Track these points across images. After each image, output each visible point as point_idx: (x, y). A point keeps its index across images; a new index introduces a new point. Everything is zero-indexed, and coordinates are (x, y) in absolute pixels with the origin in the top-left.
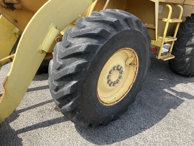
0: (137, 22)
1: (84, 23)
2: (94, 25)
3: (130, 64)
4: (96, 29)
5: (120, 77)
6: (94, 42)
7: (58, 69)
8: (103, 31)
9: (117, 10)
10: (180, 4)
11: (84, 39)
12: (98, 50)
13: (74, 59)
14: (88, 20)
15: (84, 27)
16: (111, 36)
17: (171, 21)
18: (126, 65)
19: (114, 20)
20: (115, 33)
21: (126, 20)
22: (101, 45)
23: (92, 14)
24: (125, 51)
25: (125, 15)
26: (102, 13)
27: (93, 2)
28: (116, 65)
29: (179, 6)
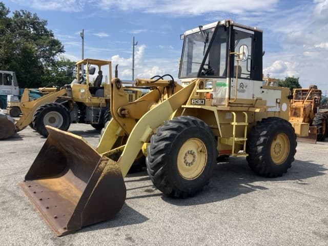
0: (201, 123)
1: (169, 123)
2: (174, 124)
3: (201, 151)
4: (176, 126)
5: (194, 160)
6: (174, 132)
7: (154, 148)
8: (179, 127)
9: (188, 116)
10: (244, 111)
11: (169, 131)
12: (177, 137)
13: (163, 142)
14: (171, 121)
15: (169, 125)
16: (184, 129)
17: (236, 124)
18: (198, 152)
19: (185, 121)
20: (186, 128)
21: (193, 121)
22: (179, 134)
23: (173, 119)
24: (195, 140)
25: (193, 118)
26: (179, 118)
27: (174, 111)
28: (190, 150)
29: (244, 113)
